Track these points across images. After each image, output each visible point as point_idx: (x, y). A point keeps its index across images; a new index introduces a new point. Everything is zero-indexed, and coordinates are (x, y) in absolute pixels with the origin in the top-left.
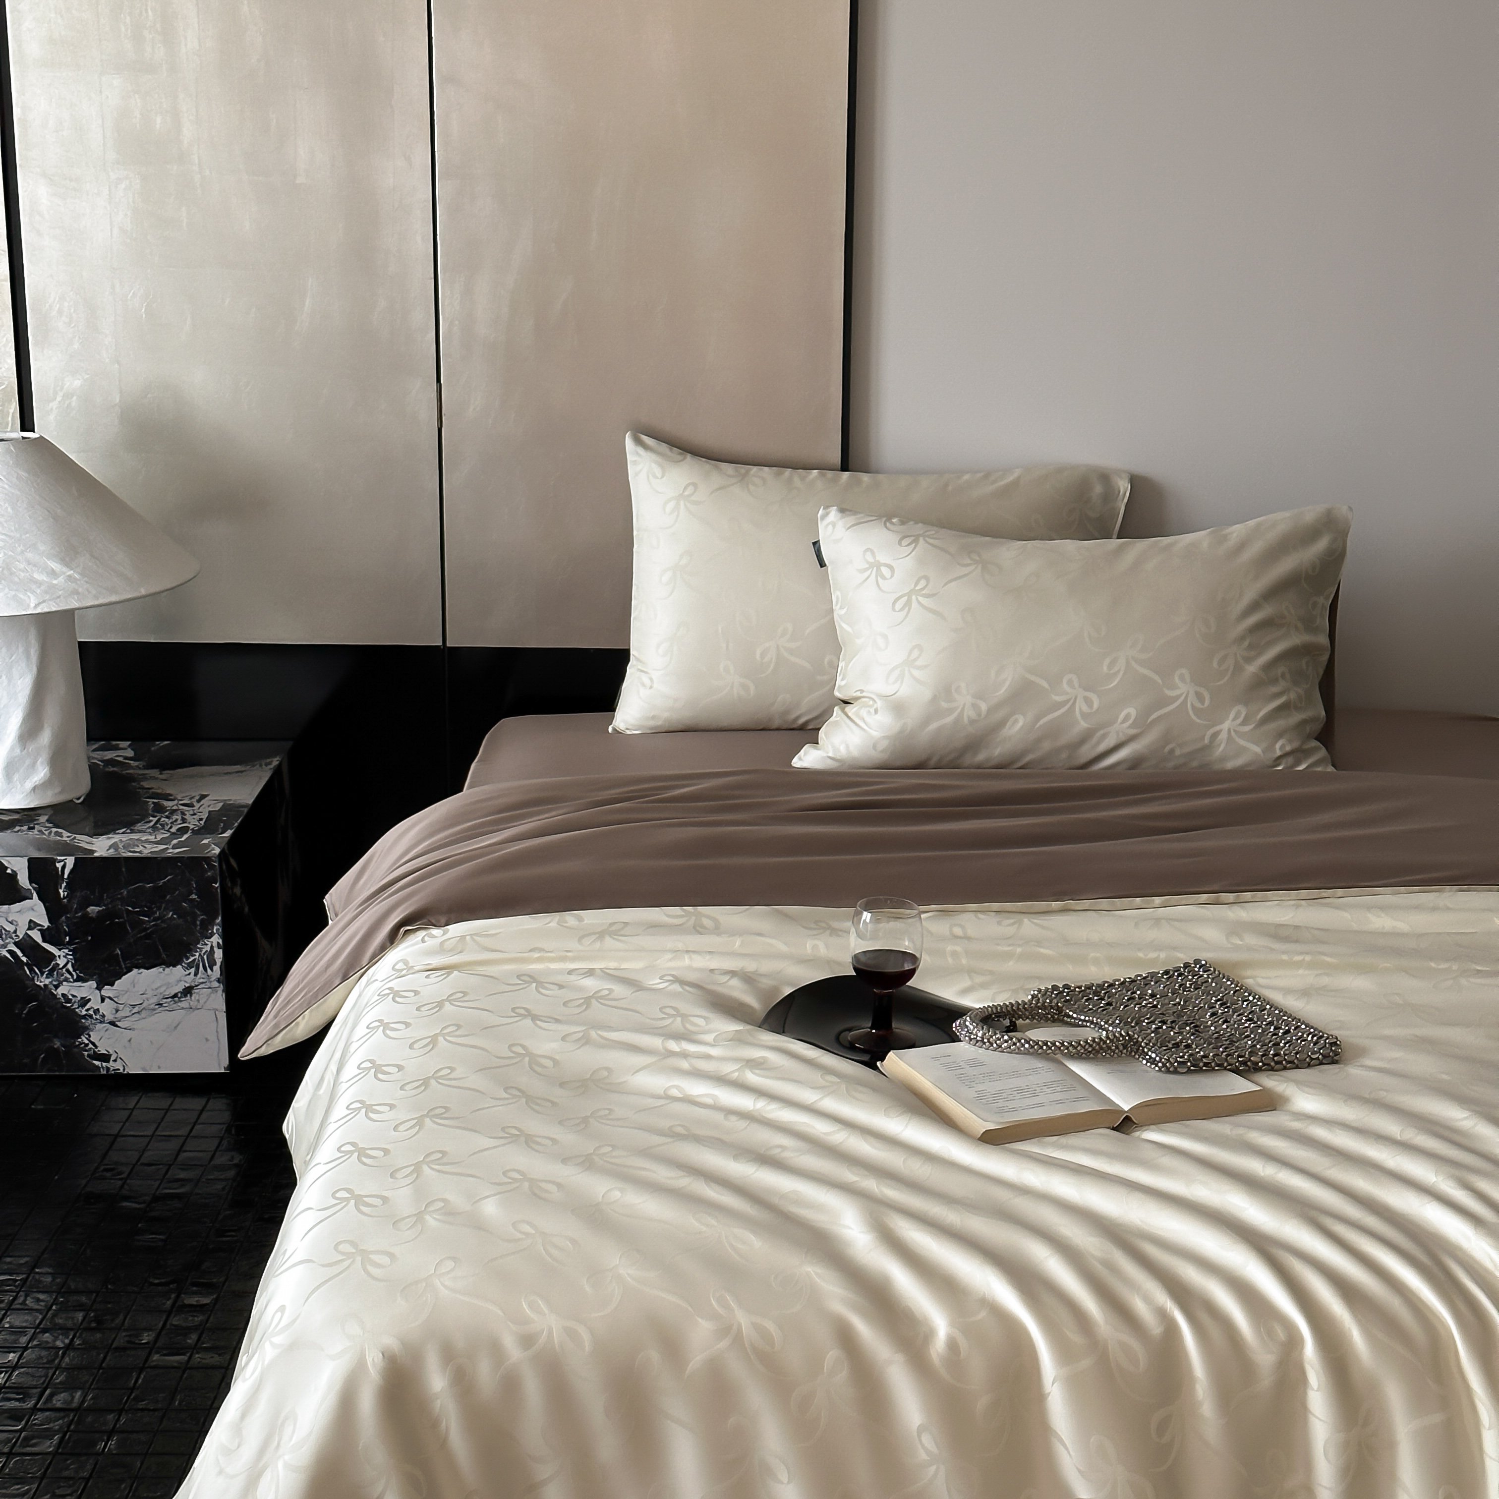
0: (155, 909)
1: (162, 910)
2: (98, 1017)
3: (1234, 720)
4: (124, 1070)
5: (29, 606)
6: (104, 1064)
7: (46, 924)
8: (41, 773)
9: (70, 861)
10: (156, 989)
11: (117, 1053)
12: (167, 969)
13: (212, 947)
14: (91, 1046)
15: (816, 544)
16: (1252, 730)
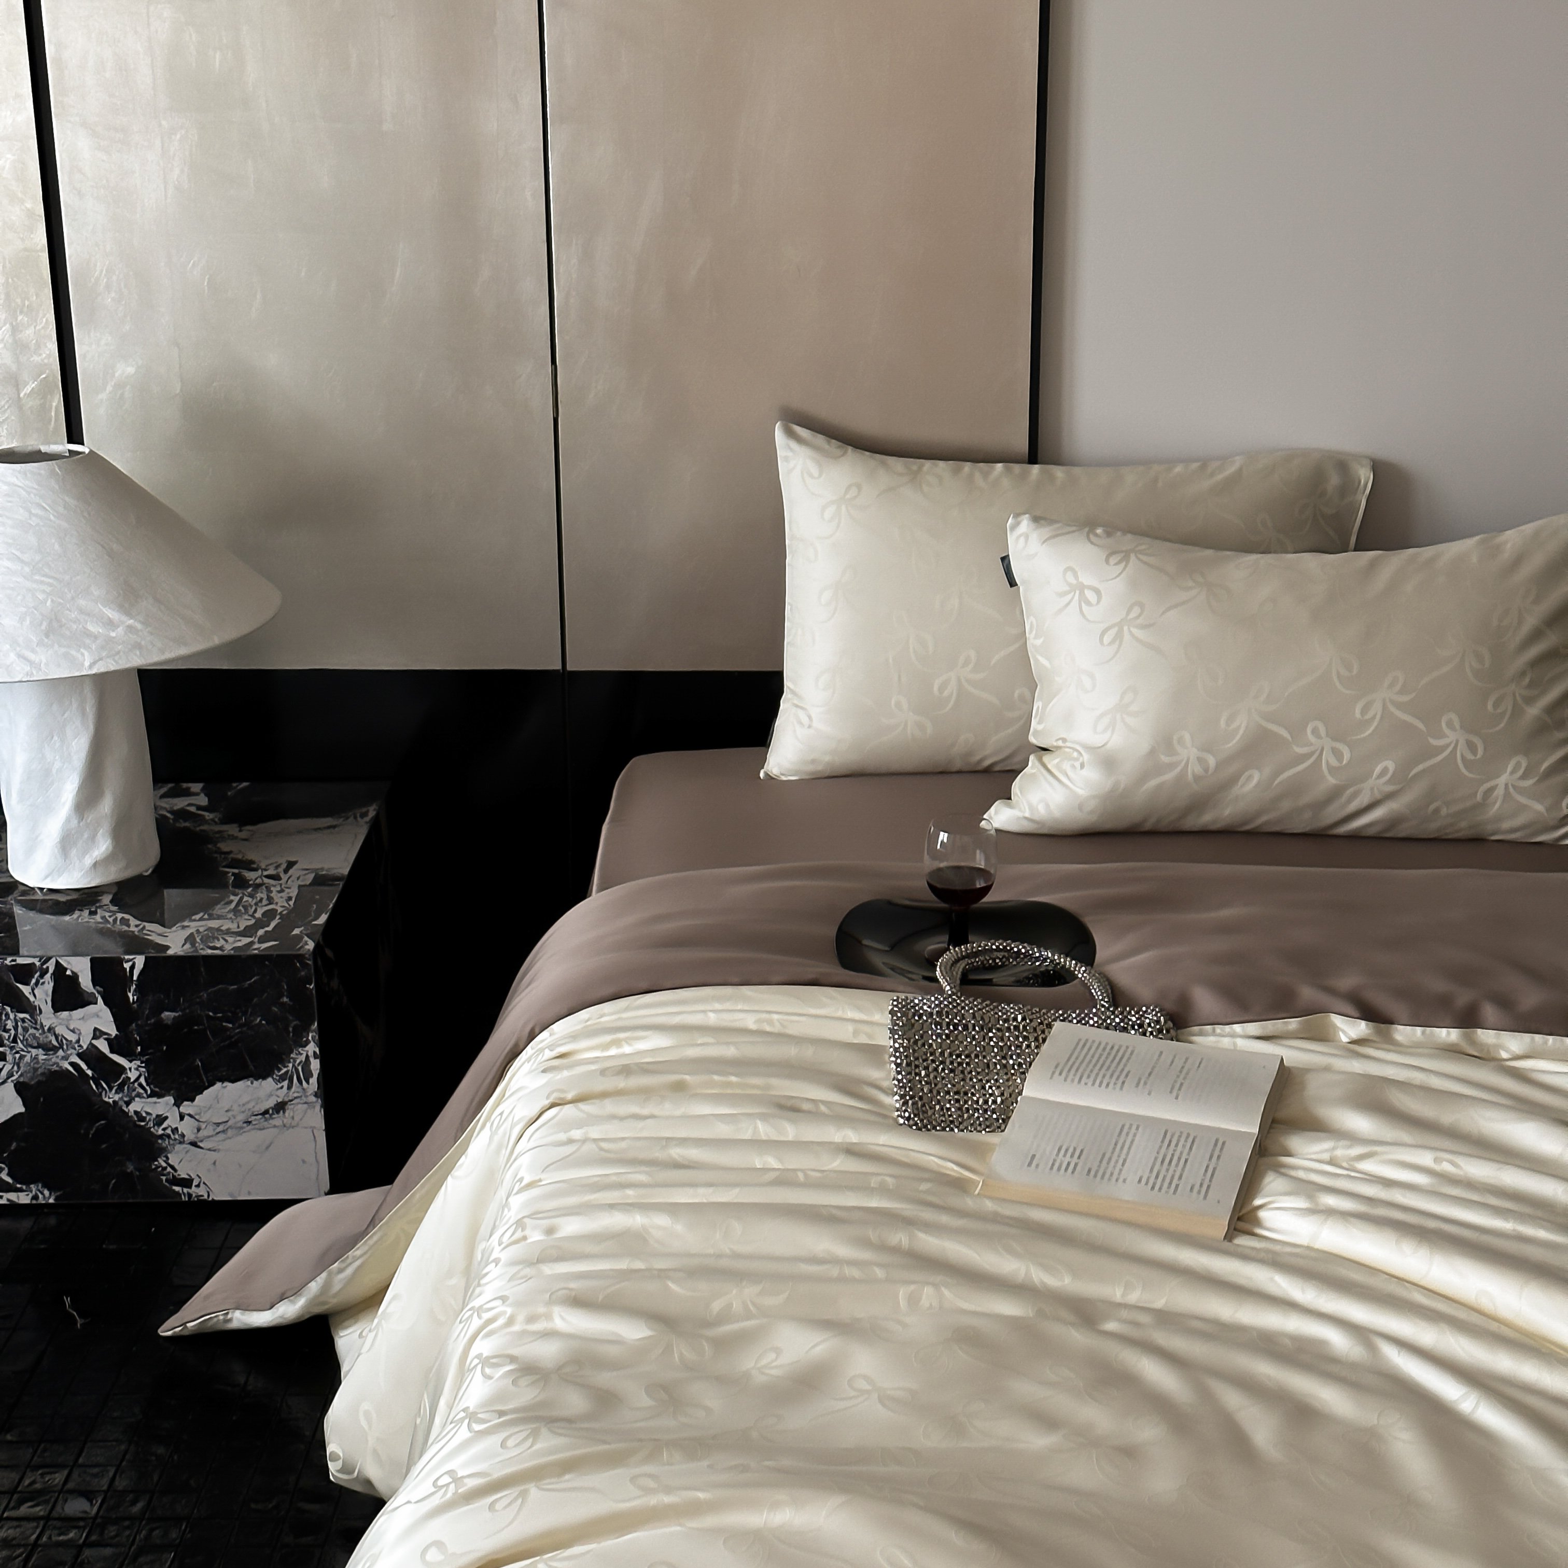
0: (240, 1014)
1: (248, 1015)
2: (177, 1137)
3: (1512, 773)
4: (209, 1196)
5: (83, 665)
6: (185, 1190)
7: (113, 1032)
8: (103, 846)
9: (140, 961)
10: (244, 1105)
11: (200, 1177)
12: (255, 1082)
13: (307, 1057)
14: (169, 1169)
15: (1005, 560)
16: (1535, 784)
